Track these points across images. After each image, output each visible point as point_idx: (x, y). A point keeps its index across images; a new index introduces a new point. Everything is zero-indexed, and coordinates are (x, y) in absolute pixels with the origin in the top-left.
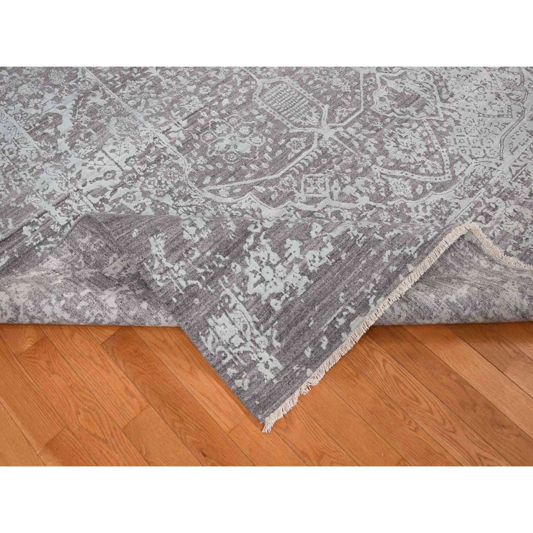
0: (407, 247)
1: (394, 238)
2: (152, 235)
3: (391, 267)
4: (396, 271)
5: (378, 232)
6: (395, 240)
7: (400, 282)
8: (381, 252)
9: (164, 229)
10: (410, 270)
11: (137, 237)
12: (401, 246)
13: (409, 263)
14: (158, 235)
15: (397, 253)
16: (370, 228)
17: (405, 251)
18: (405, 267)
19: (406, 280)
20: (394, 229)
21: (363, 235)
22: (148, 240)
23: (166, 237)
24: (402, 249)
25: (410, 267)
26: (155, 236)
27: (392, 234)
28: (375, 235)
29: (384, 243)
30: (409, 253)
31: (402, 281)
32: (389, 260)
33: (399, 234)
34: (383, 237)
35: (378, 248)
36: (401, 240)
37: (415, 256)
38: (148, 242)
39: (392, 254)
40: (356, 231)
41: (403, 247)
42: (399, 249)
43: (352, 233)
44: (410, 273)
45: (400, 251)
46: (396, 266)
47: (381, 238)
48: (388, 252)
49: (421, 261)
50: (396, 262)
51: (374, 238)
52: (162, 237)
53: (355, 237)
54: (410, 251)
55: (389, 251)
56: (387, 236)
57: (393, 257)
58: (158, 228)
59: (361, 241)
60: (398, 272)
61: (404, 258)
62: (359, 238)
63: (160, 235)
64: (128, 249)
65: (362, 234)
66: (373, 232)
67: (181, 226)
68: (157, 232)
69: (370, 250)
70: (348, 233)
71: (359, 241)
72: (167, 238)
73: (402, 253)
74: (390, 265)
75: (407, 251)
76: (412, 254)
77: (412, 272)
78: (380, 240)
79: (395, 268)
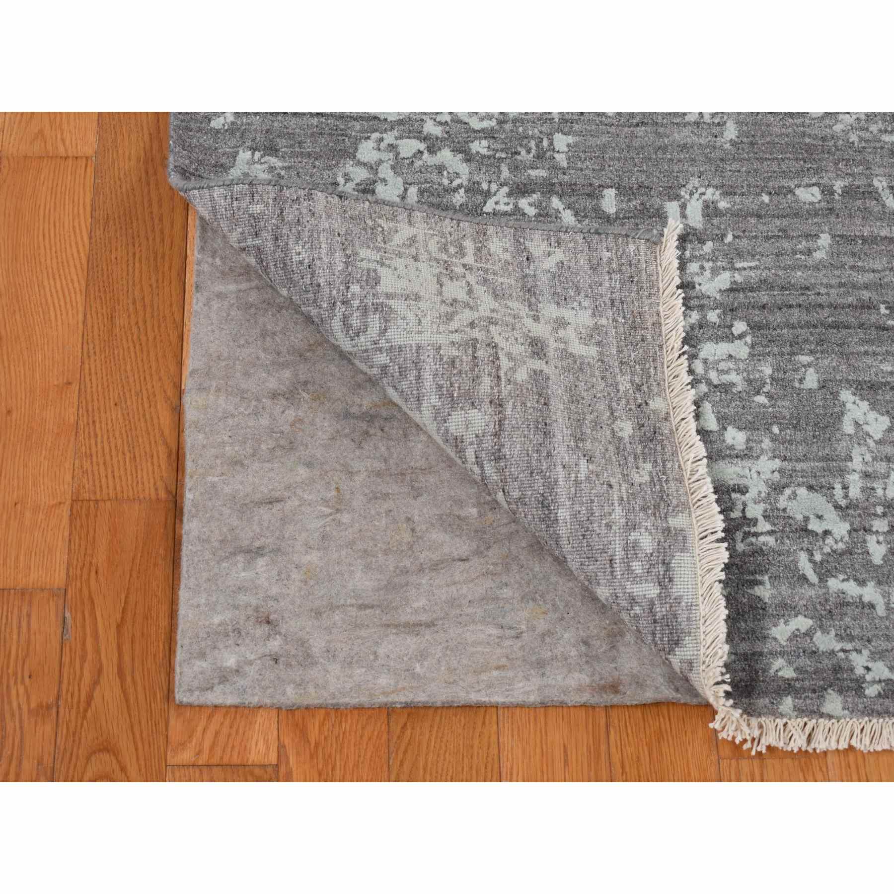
0: (866, 652)
1: (848, 604)
2: (254, 149)
3: (779, 662)
4: (788, 681)
5: (818, 557)
6: (849, 610)
7: (776, 714)
8: (784, 606)
9: (294, 155)
10: (828, 708)
11: (218, 131)
12: (851, 638)
13: (840, 691)
14: (267, 158)
15: (825, 642)
16: (806, 530)
17: (854, 656)
18: (819, 692)
19: (795, 724)
20: (871, 584)
21: (771, 533)
22: (237, 153)
23: (283, 173)
24: (849, 646)
25: (833, 703)
26: (257, 155)
27: (852, 589)
28: (803, 557)
29: (812, 592)
30: (860, 671)
31: (782, 715)
32: (790, 640)
33: (872, 606)
34: (821, 580)
35: (785, 590)
36: (865, 622)
37: (871, 691)
38: (234, 156)
39: (809, 634)
40: (761, 507)
41: (857, 644)
42: (840, 637)
43: (745, 505)
44: (822, 715)
45: (838, 646)
46: (796, 670)
47: (813, 578)
48: (802, 623)
49: (880, 714)
50: (804, 661)
51: (795, 562)
52: (272, 169)
53: (744, 517)
54: (868, 669)
55: (810, 622)
56: (834, 584)
57: (806, 643)
58: (281, 143)
59: (753, 540)
60: (787, 688)
61: (837, 669)
62: (753, 530)
63: (273, 161)
64: (180, 137)
65: (768, 527)
66: (805, 545)
67: (335, 174)
68: (271, 150)
69: (758, 577)
70: (734, 495)
71: (747, 534)
72: (281, 177)
73: (841, 655)
74: (782, 654)
75: (859, 661)
76: (868, 678)
77: (830, 717)
78: (804, 578)
79: (788, 673)
